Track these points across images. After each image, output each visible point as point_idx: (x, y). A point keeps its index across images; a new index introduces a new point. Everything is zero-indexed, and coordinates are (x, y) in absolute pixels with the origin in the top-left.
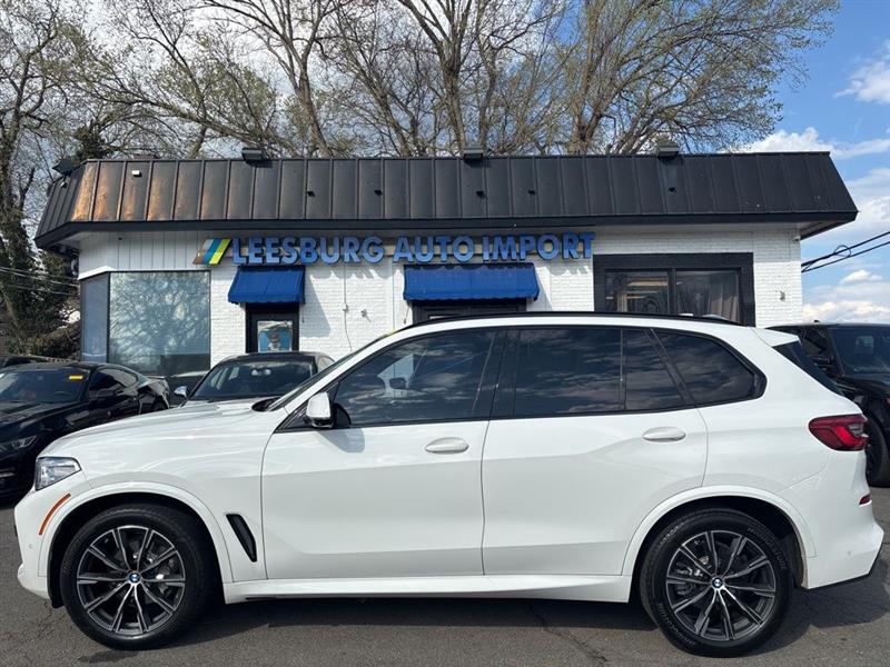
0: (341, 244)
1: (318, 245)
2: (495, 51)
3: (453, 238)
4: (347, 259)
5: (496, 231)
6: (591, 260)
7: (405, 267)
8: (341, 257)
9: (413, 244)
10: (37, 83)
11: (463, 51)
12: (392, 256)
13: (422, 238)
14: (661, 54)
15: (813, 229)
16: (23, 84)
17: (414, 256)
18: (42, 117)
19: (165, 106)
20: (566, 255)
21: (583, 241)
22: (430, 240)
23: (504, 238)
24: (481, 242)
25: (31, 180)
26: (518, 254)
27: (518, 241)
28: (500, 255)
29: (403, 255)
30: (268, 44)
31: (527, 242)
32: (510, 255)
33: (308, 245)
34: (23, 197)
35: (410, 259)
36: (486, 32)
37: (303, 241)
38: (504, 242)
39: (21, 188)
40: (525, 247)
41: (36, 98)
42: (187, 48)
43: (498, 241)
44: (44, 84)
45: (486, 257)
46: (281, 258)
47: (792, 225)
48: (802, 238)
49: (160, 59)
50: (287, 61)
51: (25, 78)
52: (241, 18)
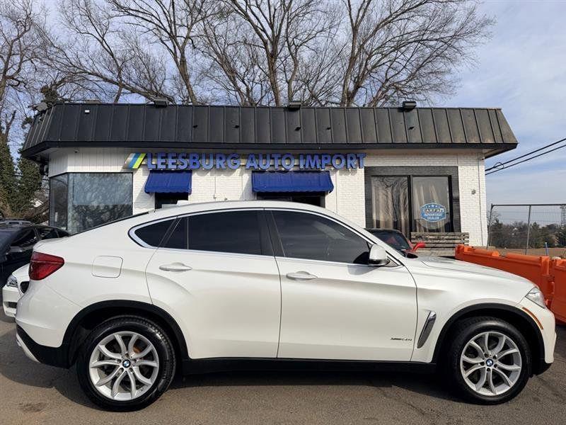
0: (215, 158)
1: (200, 158)
2: (297, 47)
3: (282, 155)
4: (218, 167)
5: (307, 151)
6: (363, 169)
7: (253, 172)
8: (215, 166)
9: (258, 158)
10: (17, 59)
11: (279, 47)
12: (245, 166)
13: (263, 155)
14: (394, 51)
15: (492, 153)
16: (9, 58)
17: (258, 166)
18: (20, 79)
19: (97, 75)
20: (349, 166)
21: (358, 158)
22: (268, 157)
23: (313, 157)
24: (298, 158)
25: (13, 117)
26: (321, 165)
27: (320, 158)
28: (310, 166)
29: (252, 165)
30: (161, 39)
31: (326, 158)
32: (316, 165)
33: (194, 158)
34: (8, 128)
35: (256, 167)
36: (292, 36)
37: (191, 156)
38: (313, 158)
39: (6, 122)
40: (324, 162)
41: (16, 68)
42: (111, 39)
43: (309, 157)
44: (21, 59)
45: (302, 167)
46: (177, 165)
47: (480, 150)
48: (486, 158)
49: (94, 46)
50: (173, 49)
51: (10, 55)
52: (144, 23)
